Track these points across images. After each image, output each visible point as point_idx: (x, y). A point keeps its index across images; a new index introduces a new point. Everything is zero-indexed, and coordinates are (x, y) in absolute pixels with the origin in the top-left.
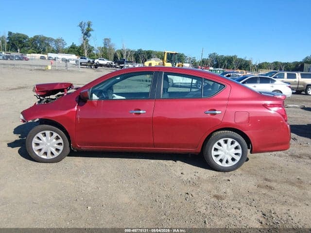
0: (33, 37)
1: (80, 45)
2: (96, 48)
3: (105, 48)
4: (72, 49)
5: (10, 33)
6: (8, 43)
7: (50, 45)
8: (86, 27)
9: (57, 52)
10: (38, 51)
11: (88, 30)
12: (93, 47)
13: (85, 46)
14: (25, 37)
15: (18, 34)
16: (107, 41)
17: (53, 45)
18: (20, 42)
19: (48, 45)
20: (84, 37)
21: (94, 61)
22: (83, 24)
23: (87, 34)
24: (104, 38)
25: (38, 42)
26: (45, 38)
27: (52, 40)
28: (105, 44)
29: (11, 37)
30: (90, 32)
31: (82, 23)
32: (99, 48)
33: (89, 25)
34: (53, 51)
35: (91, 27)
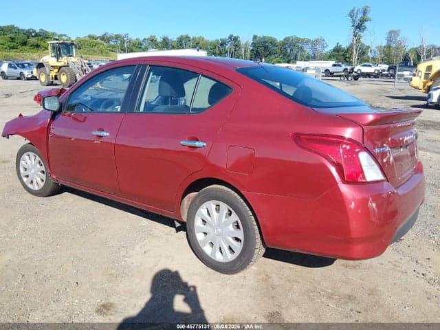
0: (282, 40)
1: (348, 45)
2: (373, 48)
3: (389, 47)
4: (335, 53)
5: (255, 37)
6: (252, 50)
7: (305, 49)
8: (360, 15)
9: (314, 58)
10: (287, 60)
11: (363, 21)
12: (368, 47)
13: (355, 47)
14: (273, 42)
15: (264, 37)
16: (392, 34)
17: (308, 50)
18: (266, 48)
19: (301, 49)
20: (354, 32)
21: (353, 69)
22: (356, 11)
23: (359, 27)
24: (388, 31)
25: (289, 47)
26: (298, 40)
27: (307, 41)
28: (389, 41)
29: (255, 42)
30: (366, 24)
31: (353, 10)
32: (379, 48)
33: (365, 12)
34: (307, 59)
35: (369, 15)
